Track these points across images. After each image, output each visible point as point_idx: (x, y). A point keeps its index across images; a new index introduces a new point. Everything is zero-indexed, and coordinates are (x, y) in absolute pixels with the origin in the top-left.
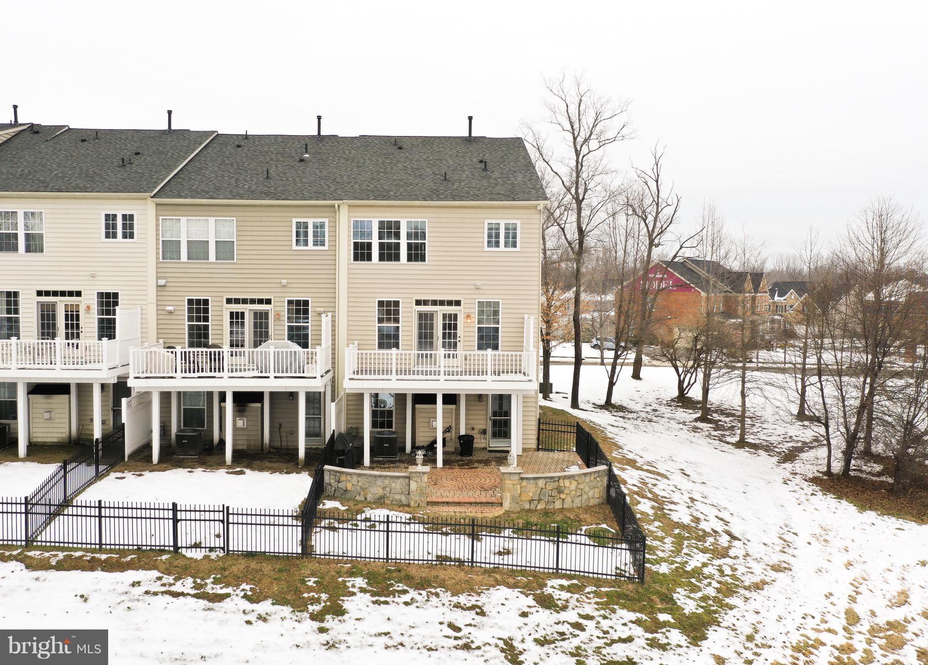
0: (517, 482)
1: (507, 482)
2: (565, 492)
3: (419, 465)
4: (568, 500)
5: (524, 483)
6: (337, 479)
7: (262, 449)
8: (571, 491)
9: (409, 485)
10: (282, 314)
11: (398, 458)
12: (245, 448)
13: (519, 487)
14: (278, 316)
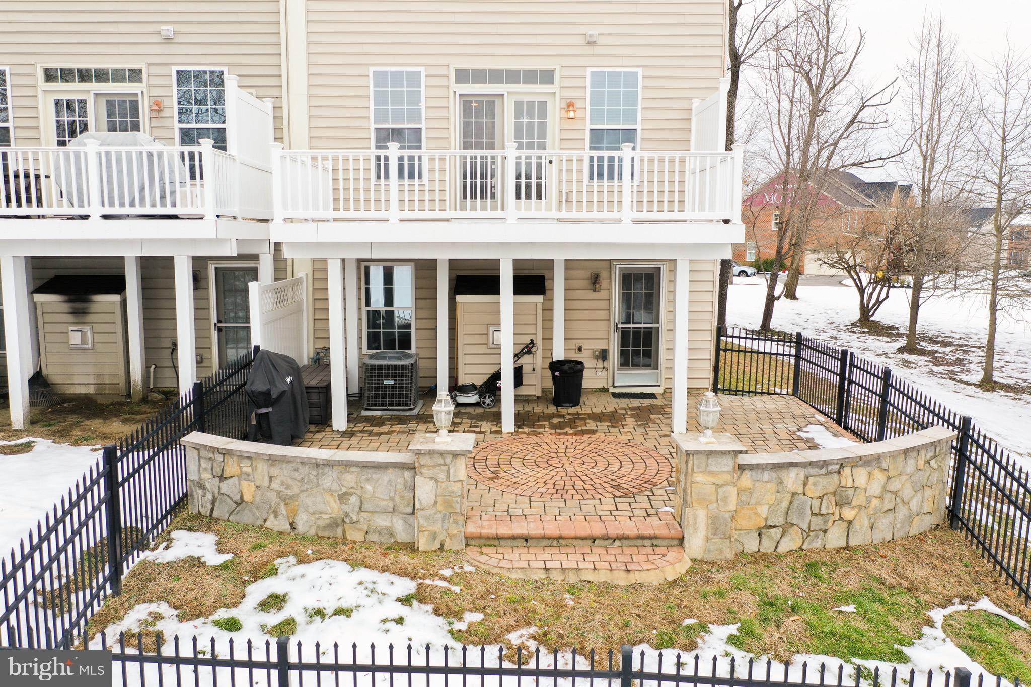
0: (728, 477)
1: (699, 478)
2: (854, 503)
3: (444, 432)
4: (863, 523)
5: (746, 479)
6: (218, 470)
7: (129, 395)
8: (869, 499)
9: (413, 488)
10: (166, 102)
11: (416, 412)
12: (92, 390)
13: (733, 491)
14: (158, 109)
